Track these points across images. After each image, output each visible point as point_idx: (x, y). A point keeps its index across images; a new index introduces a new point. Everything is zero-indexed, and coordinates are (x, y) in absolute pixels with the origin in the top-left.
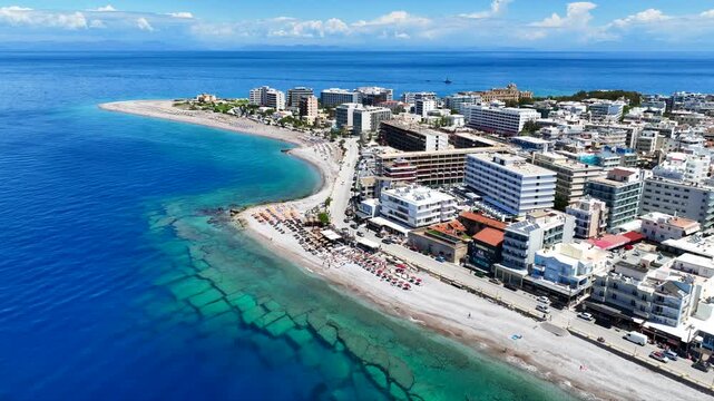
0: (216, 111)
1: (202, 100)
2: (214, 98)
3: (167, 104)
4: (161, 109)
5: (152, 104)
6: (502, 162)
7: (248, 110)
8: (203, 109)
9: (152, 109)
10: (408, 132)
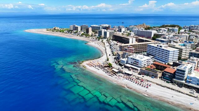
0: (60, 32)
1: (55, 29)
2: (58, 28)
3: (45, 30)
4: (43, 32)
5: (40, 30)
6: (161, 47)
7: (70, 31)
8: (56, 31)
9: (40, 31)
10: (123, 37)
